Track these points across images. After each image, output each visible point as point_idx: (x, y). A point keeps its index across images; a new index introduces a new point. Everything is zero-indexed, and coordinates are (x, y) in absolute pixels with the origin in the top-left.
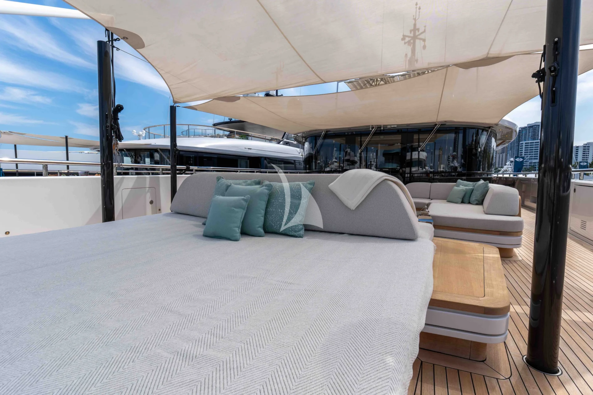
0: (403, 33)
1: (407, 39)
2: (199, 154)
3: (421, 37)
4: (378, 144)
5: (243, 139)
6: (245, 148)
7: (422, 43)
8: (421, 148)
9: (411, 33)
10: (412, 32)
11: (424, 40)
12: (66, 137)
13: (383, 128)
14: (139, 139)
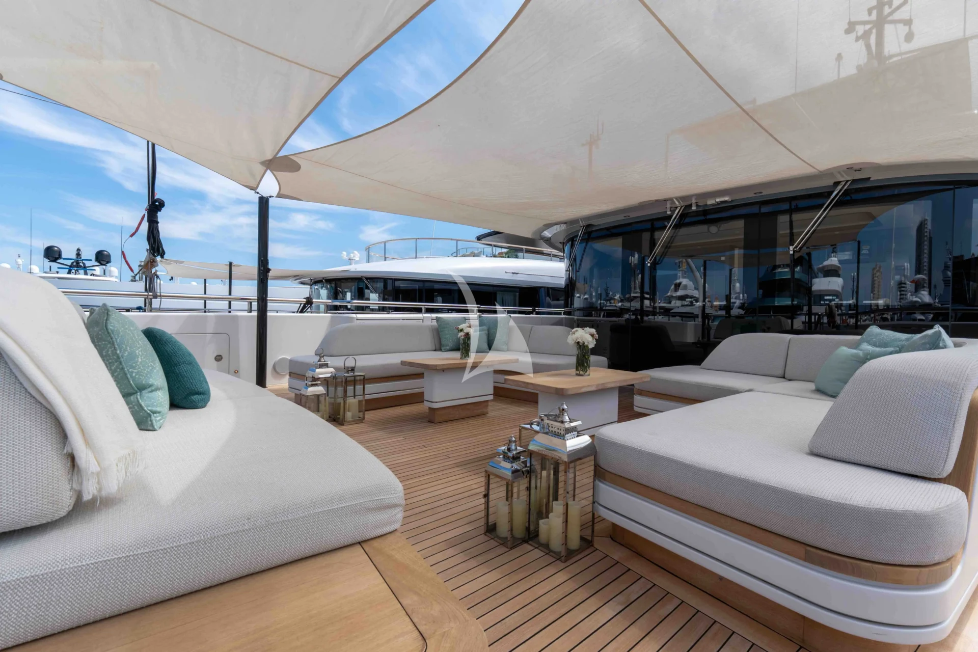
0: (850, 19)
1: (860, 29)
2: (427, 284)
3: (897, 16)
4: (734, 250)
5: (508, 257)
6: (506, 272)
7: (903, 30)
8: (796, 247)
9: (870, 14)
10: (874, 13)
11: (908, 22)
12: (231, 264)
13: (697, 206)
14: (350, 264)
